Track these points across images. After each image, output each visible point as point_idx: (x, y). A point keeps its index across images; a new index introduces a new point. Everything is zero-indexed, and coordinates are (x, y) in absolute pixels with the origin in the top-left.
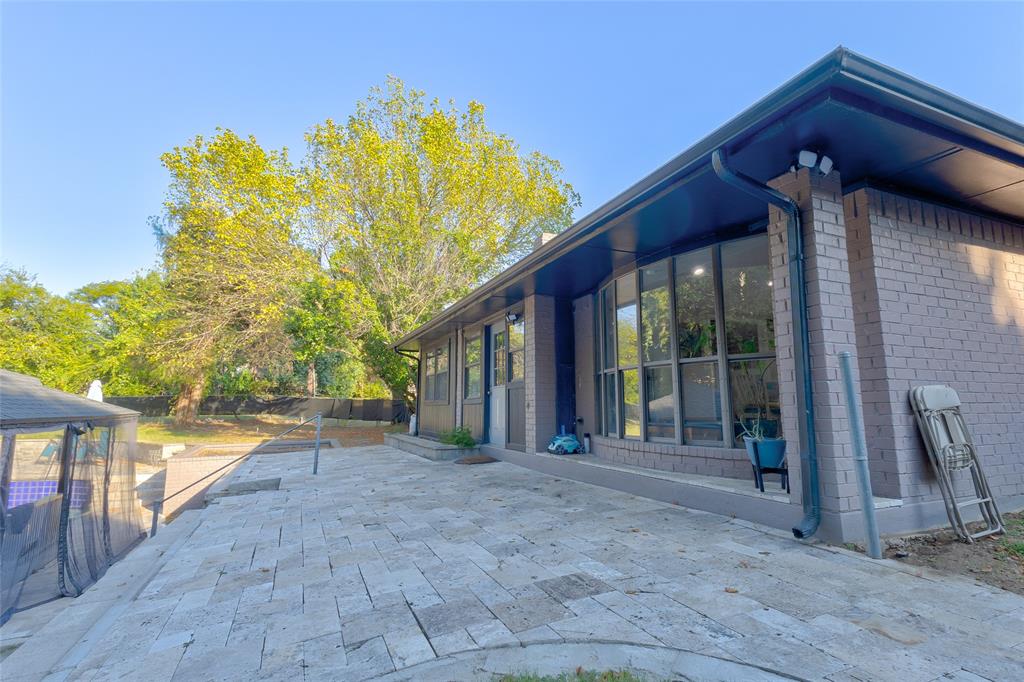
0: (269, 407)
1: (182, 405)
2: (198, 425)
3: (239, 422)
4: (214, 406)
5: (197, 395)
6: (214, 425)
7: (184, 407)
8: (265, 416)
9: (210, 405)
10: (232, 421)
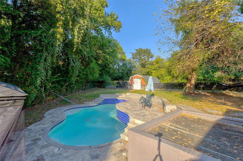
0: (229, 87)
1: (188, 86)
2: (195, 94)
3: (213, 93)
4: (202, 86)
5: (193, 82)
6: (202, 94)
7: (189, 87)
8: (228, 91)
9: (200, 86)
10: (210, 93)
